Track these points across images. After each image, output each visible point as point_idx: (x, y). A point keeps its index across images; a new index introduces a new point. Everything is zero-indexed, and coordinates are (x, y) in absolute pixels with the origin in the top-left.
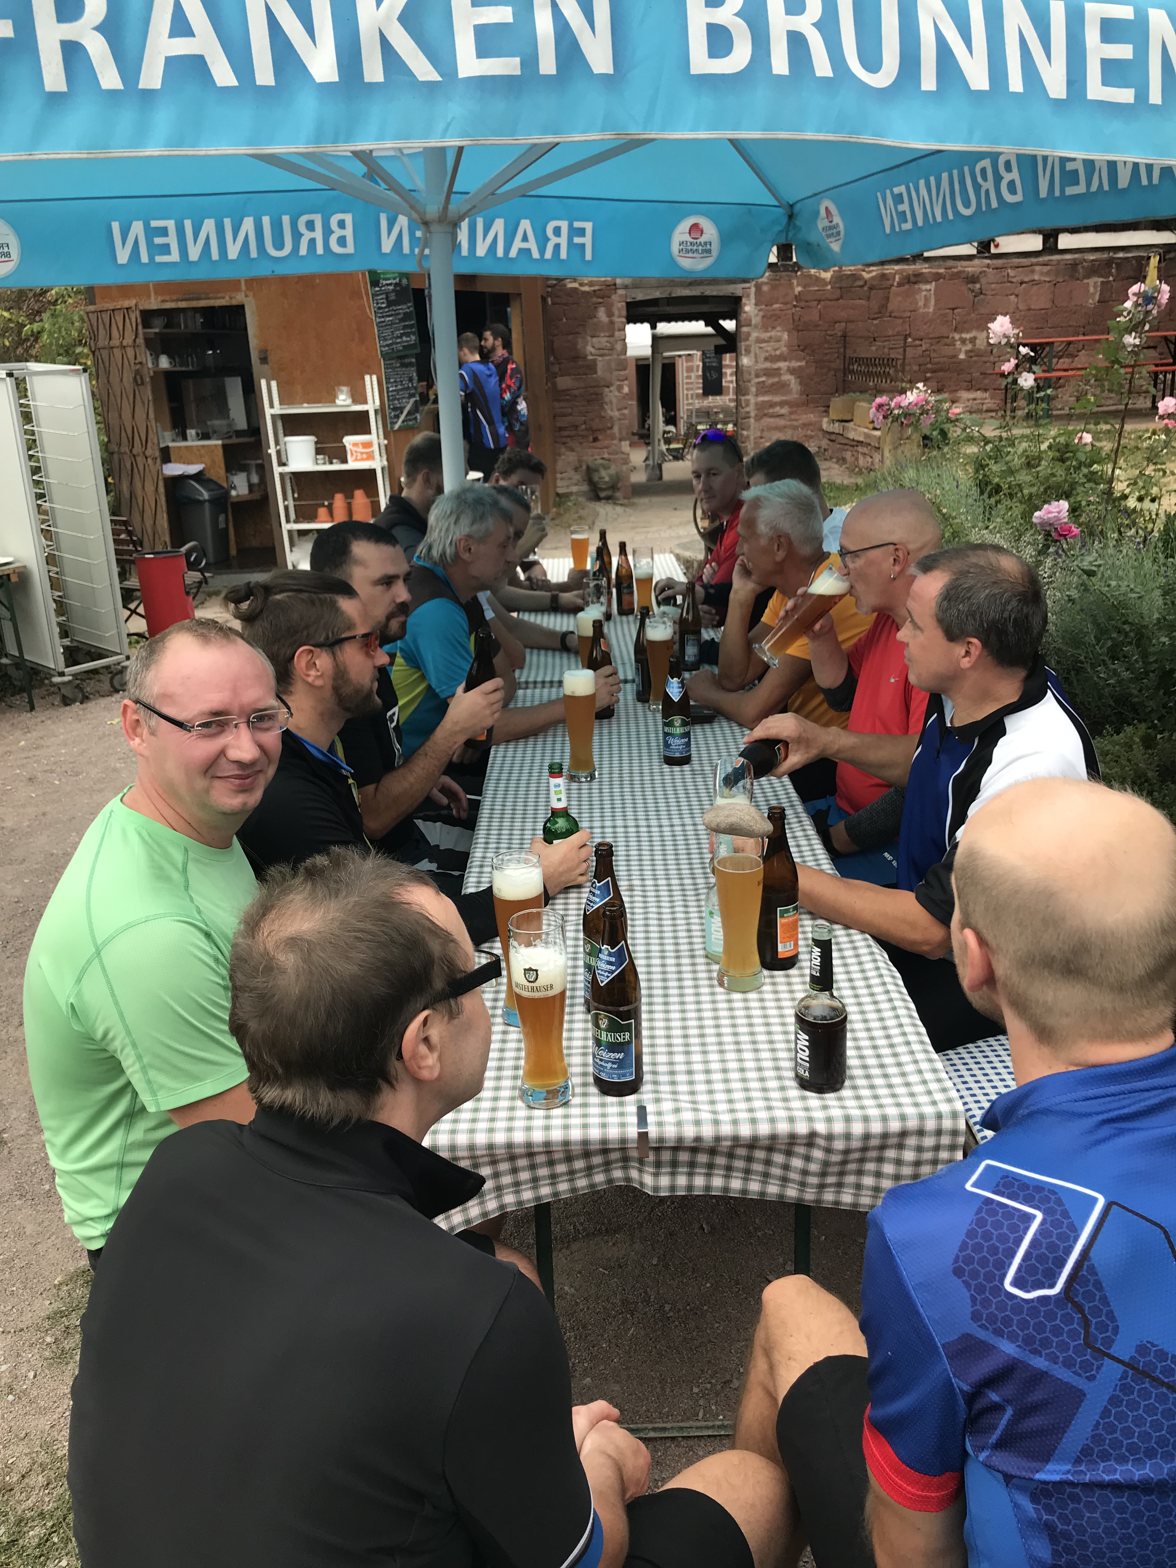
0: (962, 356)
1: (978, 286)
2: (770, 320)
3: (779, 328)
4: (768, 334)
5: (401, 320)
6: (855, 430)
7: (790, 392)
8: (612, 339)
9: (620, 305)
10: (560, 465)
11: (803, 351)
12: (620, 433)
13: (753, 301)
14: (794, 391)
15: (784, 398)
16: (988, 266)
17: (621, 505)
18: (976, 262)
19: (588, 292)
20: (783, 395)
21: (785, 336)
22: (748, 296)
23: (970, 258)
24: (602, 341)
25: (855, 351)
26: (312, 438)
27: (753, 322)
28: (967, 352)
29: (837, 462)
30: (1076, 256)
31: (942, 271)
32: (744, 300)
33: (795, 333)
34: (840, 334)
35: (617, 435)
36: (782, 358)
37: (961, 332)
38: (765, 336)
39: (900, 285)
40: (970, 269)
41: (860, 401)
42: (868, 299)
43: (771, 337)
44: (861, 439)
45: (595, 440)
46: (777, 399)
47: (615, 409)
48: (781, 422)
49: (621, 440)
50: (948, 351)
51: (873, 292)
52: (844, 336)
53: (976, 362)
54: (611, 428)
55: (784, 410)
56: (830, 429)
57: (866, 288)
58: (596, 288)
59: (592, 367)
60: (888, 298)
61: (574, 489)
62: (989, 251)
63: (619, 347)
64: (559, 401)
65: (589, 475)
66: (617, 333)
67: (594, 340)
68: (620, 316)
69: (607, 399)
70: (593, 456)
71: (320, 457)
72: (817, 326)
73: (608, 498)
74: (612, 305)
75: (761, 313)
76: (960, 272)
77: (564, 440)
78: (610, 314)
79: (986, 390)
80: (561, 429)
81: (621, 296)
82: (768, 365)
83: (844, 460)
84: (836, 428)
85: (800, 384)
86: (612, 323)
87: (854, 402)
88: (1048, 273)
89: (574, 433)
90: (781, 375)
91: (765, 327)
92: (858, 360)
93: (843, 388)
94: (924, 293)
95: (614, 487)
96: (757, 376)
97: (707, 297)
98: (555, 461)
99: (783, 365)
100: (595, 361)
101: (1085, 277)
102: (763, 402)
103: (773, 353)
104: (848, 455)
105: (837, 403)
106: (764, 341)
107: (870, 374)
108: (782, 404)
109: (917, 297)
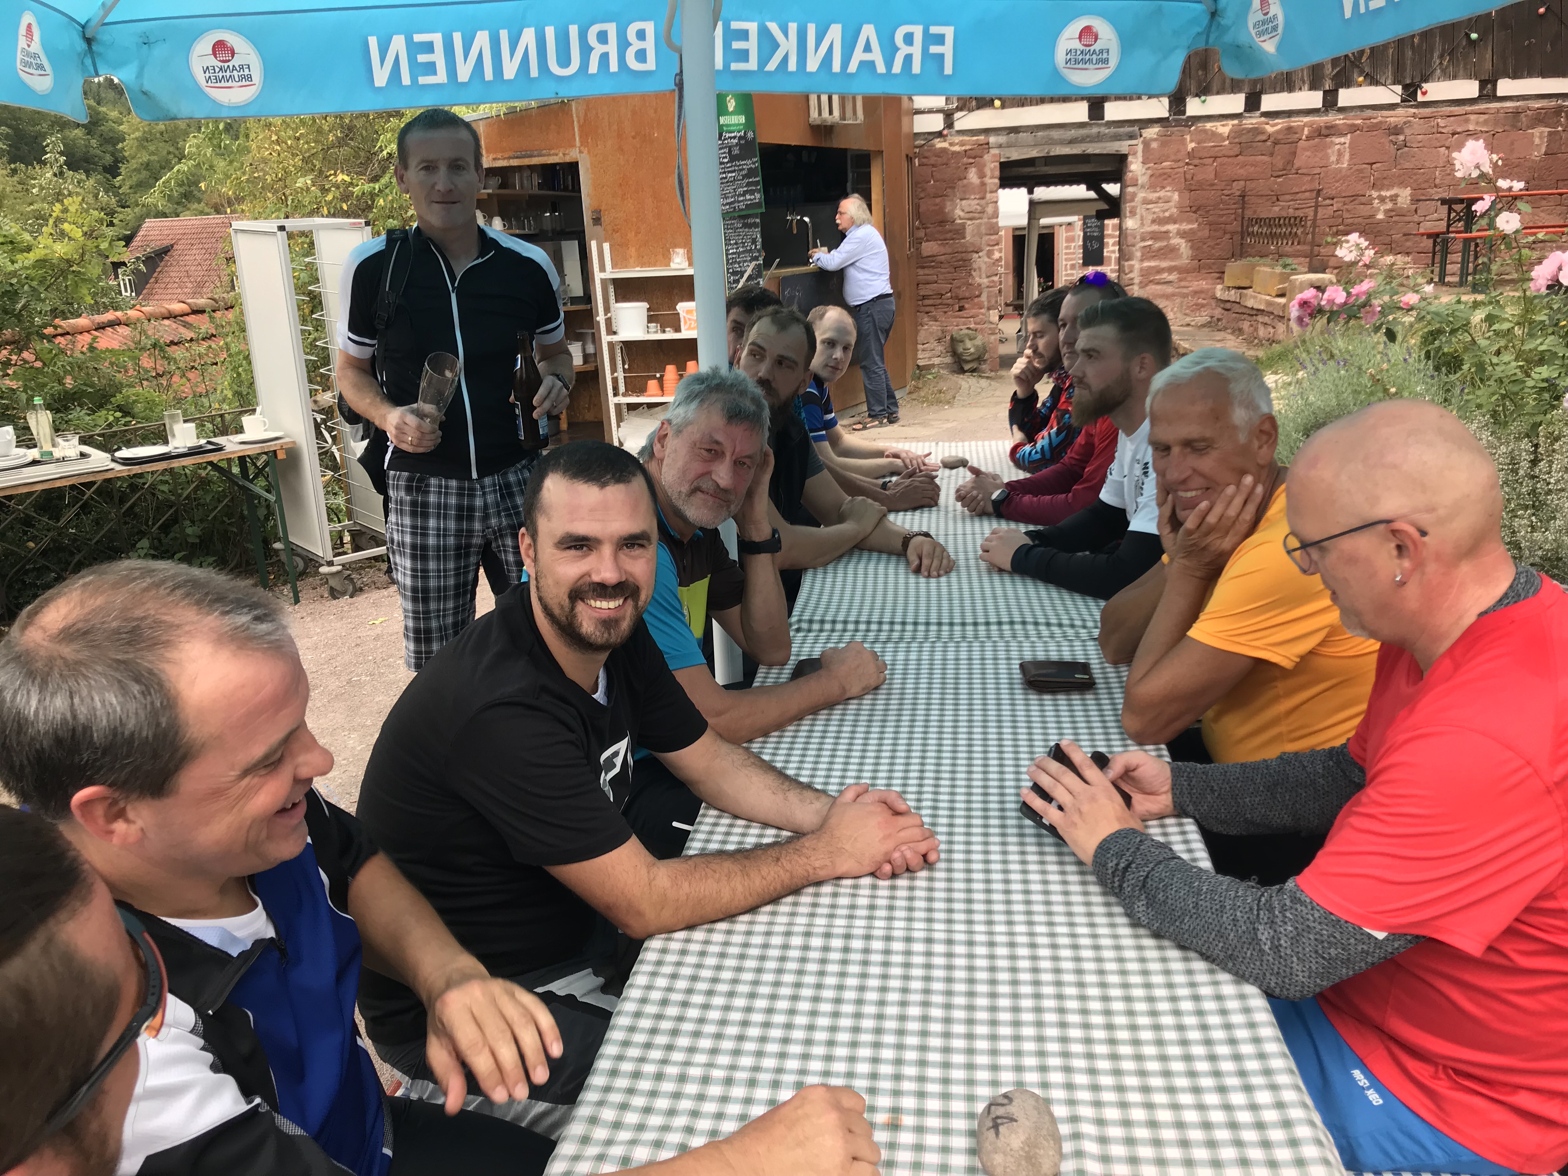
0: (1380, 216)
1: (1401, 138)
2: (1158, 180)
3: (1168, 188)
4: (1157, 195)
5: (744, 177)
6: (1255, 297)
7: (1180, 256)
8: (983, 202)
9: (992, 165)
10: (922, 336)
11: (1195, 212)
12: (989, 302)
13: (1141, 159)
14: (1185, 256)
15: (1173, 264)
16: (1414, 116)
17: (987, 378)
18: (1400, 111)
19: (959, 153)
20: (1172, 260)
21: (1176, 196)
22: (1135, 154)
23: (1392, 107)
24: (972, 204)
25: (1255, 212)
26: (646, 305)
27: (1140, 182)
28: (1386, 212)
29: (1232, 333)
30: (1518, 104)
31: (1359, 122)
32: (1130, 158)
33: (1187, 194)
34: (1238, 193)
35: (986, 304)
36: (1171, 220)
37: (1381, 189)
38: (1153, 196)
39: (1309, 138)
40: (1392, 119)
41: (1260, 265)
42: (1272, 155)
43: (1159, 198)
44: (1262, 307)
45: (961, 309)
46: (1164, 264)
47: (984, 275)
48: (1169, 289)
49: (989, 309)
50: (1364, 210)
51: (1277, 147)
52: (1243, 196)
53: (1396, 222)
54: (979, 296)
55: (1173, 277)
56: (1225, 297)
57: (1269, 143)
58: (968, 147)
59: (960, 232)
60: (1295, 153)
61: (936, 361)
62: (1416, 100)
63: (990, 210)
64: (923, 268)
65: (953, 347)
66: (988, 195)
67: (964, 202)
68: (992, 178)
69: (975, 266)
70: (958, 326)
71: (652, 325)
72: (1213, 185)
73: (973, 371)
74: (985, 165)
75: (1149, 172)
76: (1381, 122)
77: (927, 309)
78: (982, 175)
79: (1408, 254)
80: (924, 297)
81: (994, 155)
82: (1155, 228)
83: (1240, 331)
84: (1233, 295)
85: (1191, 247)
86: (983, 184)
87: (1253, 267)
88: (1486, 122)
89: (939, 301)
90: (1169, 238)
91: (1153, 187)
92: (1258, 221)
93: (1240, 252)
94: (1337, 147)
95: (979, 359)
96: (1143, 239)
97: (1089, 155)
98: (917, 332)
99: (1172, 228)
100: (963, 225)
101: (1529, 128)
102: (1150, 267)
103: (1161, 215)
104: (1246, 325)
105: (1234, 268)
106: (1151, 202)
107: (1273, 236)
108: (1170, 270)
109: (1330, 151)
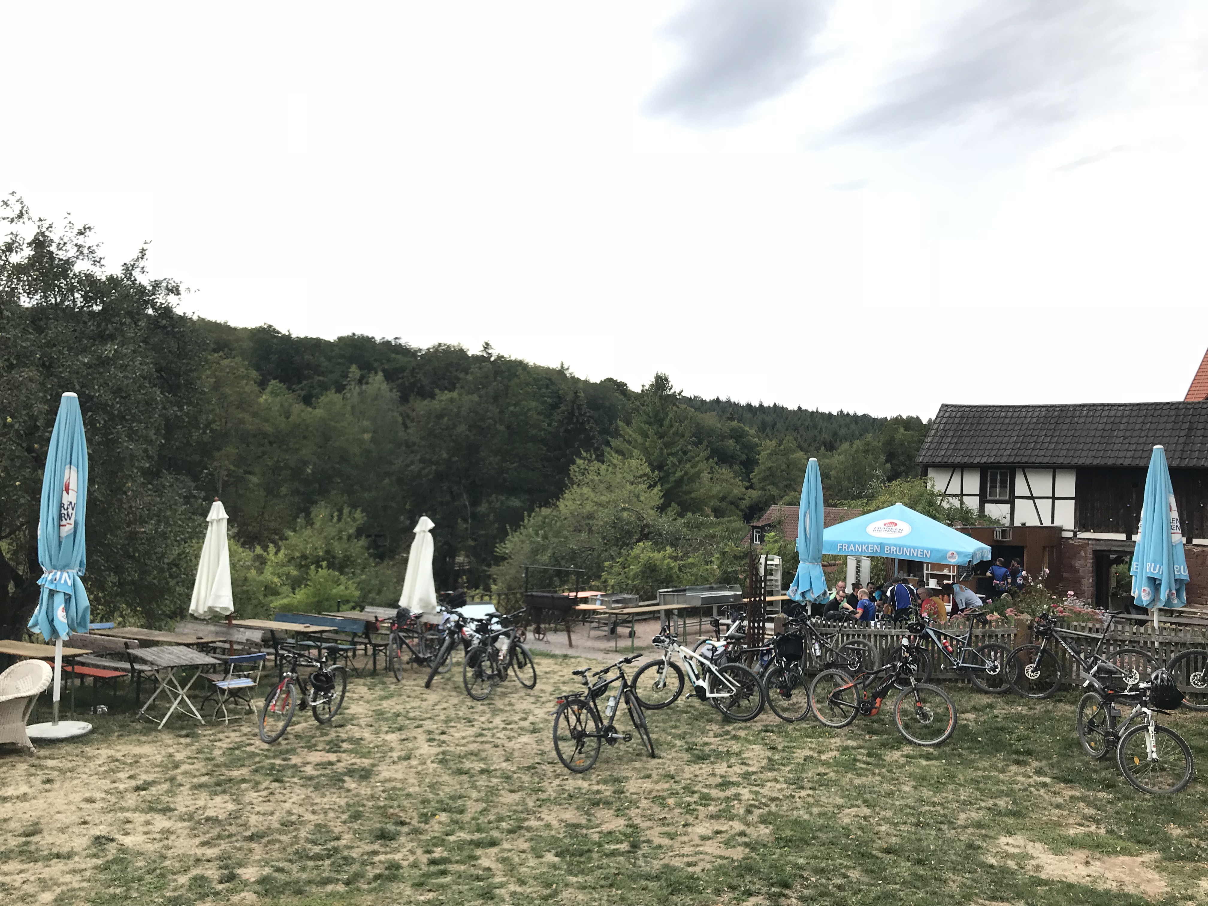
59: (1077, 571)
67: (1078, 561)
